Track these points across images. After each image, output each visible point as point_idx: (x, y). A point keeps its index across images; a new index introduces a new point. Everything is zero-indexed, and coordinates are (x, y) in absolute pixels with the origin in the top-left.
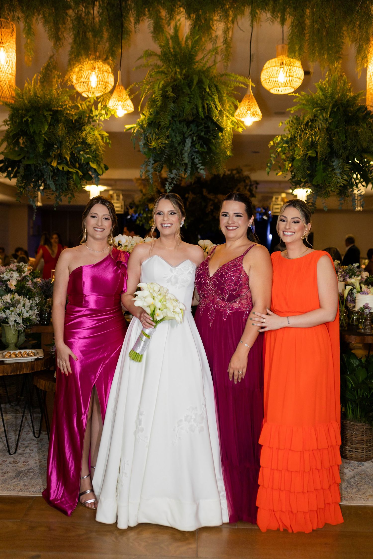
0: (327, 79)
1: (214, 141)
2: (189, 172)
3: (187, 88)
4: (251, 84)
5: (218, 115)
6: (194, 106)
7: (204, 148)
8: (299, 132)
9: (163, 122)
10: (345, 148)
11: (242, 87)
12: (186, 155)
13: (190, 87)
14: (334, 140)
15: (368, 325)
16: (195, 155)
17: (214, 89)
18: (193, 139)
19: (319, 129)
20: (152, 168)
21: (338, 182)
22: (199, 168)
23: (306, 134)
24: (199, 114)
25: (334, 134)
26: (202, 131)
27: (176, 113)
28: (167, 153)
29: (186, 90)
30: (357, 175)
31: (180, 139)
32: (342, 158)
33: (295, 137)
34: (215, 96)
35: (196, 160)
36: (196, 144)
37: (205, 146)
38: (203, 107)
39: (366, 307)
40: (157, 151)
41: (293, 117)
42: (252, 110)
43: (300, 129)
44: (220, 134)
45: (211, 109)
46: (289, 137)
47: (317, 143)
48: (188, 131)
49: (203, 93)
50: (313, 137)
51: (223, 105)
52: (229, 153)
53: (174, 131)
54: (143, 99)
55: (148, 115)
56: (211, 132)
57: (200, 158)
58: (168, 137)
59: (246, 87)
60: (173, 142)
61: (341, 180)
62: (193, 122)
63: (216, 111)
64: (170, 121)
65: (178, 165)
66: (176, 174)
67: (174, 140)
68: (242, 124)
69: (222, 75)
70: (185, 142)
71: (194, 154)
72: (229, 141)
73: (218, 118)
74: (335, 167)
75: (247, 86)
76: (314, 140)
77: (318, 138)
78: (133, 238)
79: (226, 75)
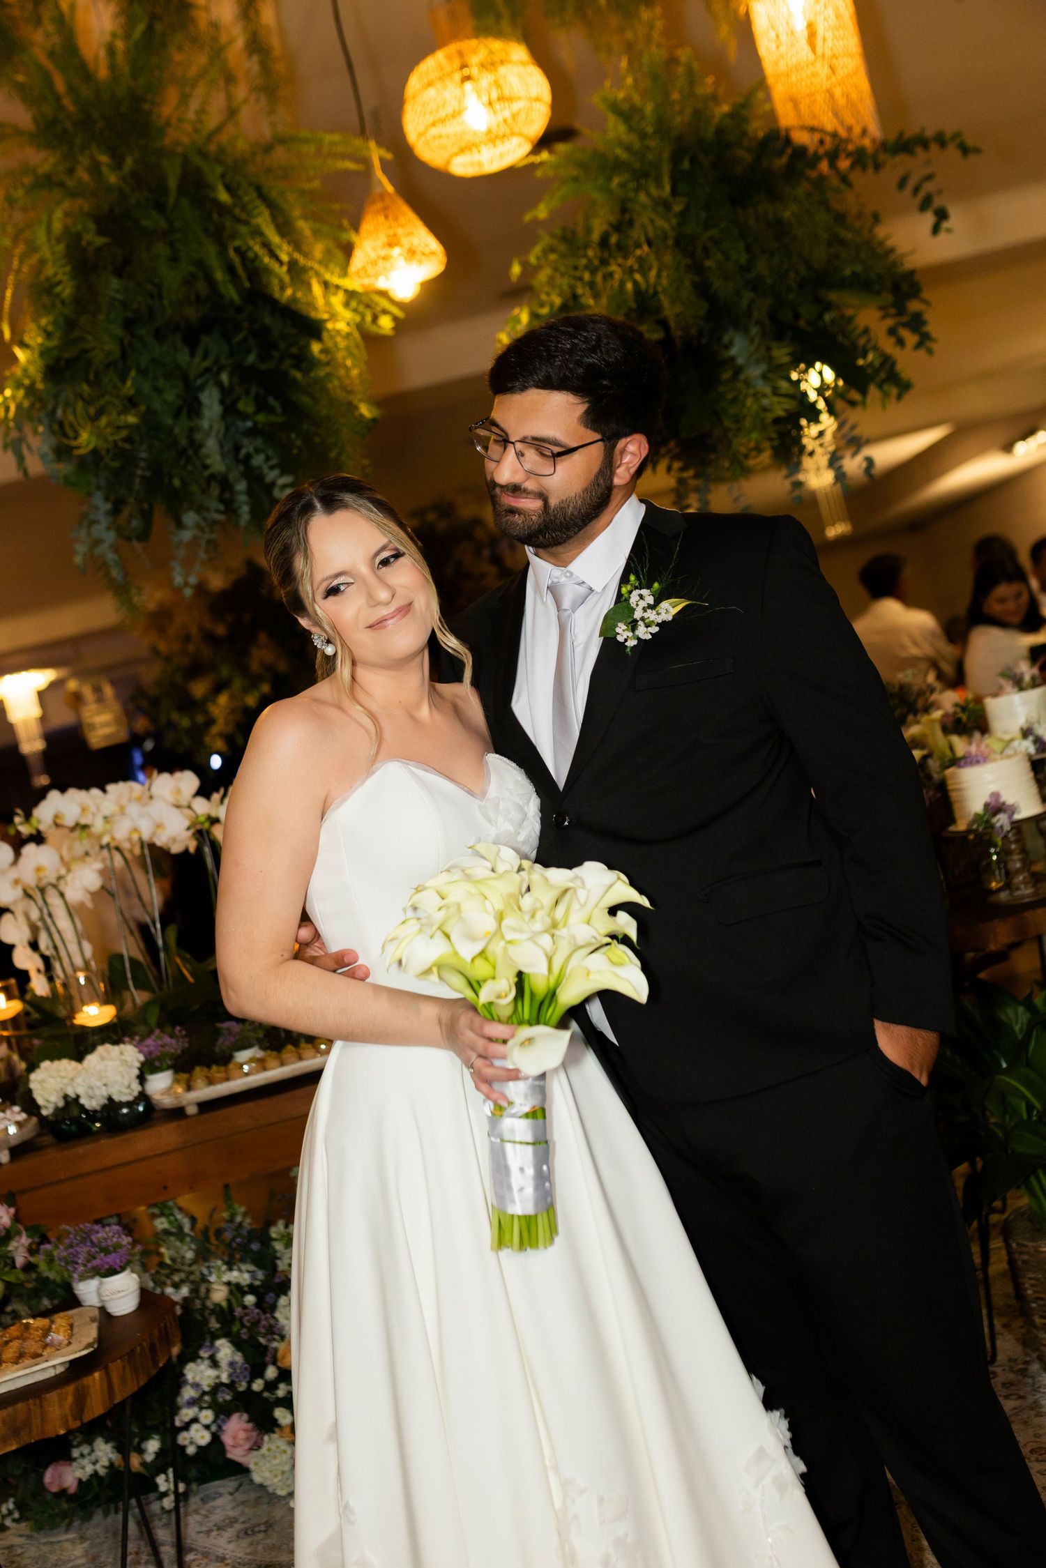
0: (629, 81)
1: (298, 375)
2: (245, 509)
3: (154, 214)
4: (376, 154)
5: (287, 278)
6: (192, 269)
7: (271, 410)
8: (587, 276)
9: (93, 349)
10: (755, 286)
11: (347, 172)
12: (211, 445)
13: (160, 207)
14: (709, 267)
15: (1018, 872)
16: (248, 446)
17: (249, 197)
18: (220, 384)
19: (650, 244)
20: (108, 529)
21: (765, 409)
22: (273, 484)
23: (611, 274)
24: (221, 296)
25: (705, 250)
26: (248, 351)
27: (135, 306)
28: (142, 459)
29: (153, 220)
30: (820, 373)
31: (178, 396)
32: (758, 322)
33: (575, 297)
34: (259, 214)
35: (258, 460)
36: (238, 399)
37: (271, 400)
38: (231, 269)
39: (995, 807)
40: (107, 460)
41: (553, 236)
42: (405, 241)
43: (586, 267)
44: (316, 348)
45: (257, 264)
46: (558, 301)
47: (656, 293)
48: (197, 359)
49: (215, 216)
50: (638, 277)
51: (297, 244)
52: (366, 411)
53: (143, 373)
54: (9, 294)
55: (40, 340)
56: (282, 346)
57: (270, 452)
58: (131, 403)
59: (360, 167)
60: (155, 412)
61: (775, 399)
62: (206, 325)
63: (274, 265)
64: (121, 341)
65: (194, 488)
66: (198, 526)
67: (157, 405)
68: (384, 303)
69: (268, 149)
70: (200, 404)
71: (245, 441)
72: (354, 366)
73: (294, 293)
74: (740, 361)
75: (367, 162)
76: (643, 286)
77: (653, 273)
78: (104, 791)
79: (280, 140)
